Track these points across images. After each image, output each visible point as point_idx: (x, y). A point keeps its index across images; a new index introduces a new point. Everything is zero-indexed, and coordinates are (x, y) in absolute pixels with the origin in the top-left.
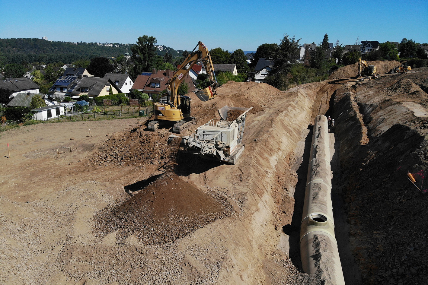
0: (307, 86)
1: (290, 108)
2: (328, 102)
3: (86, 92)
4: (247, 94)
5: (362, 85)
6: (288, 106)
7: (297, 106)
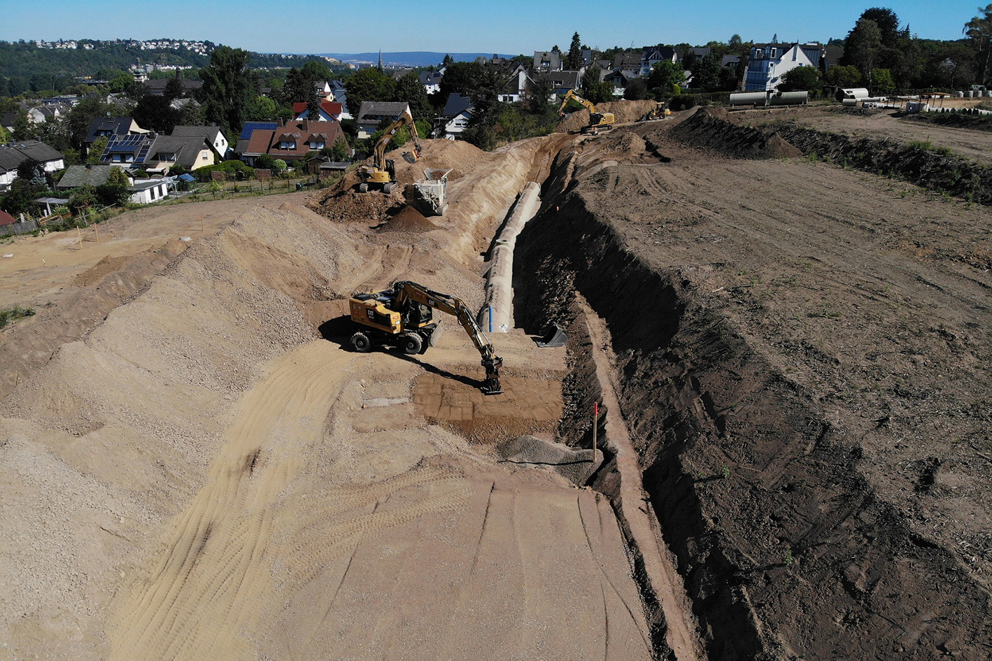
0: (522, 143)
1: (494, 174)
2: (549, 167)
3: (169, 160)
4: (441, 157)
5: (592, 141)
6: (492, 171)
7: (503, 171)
